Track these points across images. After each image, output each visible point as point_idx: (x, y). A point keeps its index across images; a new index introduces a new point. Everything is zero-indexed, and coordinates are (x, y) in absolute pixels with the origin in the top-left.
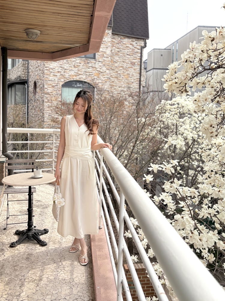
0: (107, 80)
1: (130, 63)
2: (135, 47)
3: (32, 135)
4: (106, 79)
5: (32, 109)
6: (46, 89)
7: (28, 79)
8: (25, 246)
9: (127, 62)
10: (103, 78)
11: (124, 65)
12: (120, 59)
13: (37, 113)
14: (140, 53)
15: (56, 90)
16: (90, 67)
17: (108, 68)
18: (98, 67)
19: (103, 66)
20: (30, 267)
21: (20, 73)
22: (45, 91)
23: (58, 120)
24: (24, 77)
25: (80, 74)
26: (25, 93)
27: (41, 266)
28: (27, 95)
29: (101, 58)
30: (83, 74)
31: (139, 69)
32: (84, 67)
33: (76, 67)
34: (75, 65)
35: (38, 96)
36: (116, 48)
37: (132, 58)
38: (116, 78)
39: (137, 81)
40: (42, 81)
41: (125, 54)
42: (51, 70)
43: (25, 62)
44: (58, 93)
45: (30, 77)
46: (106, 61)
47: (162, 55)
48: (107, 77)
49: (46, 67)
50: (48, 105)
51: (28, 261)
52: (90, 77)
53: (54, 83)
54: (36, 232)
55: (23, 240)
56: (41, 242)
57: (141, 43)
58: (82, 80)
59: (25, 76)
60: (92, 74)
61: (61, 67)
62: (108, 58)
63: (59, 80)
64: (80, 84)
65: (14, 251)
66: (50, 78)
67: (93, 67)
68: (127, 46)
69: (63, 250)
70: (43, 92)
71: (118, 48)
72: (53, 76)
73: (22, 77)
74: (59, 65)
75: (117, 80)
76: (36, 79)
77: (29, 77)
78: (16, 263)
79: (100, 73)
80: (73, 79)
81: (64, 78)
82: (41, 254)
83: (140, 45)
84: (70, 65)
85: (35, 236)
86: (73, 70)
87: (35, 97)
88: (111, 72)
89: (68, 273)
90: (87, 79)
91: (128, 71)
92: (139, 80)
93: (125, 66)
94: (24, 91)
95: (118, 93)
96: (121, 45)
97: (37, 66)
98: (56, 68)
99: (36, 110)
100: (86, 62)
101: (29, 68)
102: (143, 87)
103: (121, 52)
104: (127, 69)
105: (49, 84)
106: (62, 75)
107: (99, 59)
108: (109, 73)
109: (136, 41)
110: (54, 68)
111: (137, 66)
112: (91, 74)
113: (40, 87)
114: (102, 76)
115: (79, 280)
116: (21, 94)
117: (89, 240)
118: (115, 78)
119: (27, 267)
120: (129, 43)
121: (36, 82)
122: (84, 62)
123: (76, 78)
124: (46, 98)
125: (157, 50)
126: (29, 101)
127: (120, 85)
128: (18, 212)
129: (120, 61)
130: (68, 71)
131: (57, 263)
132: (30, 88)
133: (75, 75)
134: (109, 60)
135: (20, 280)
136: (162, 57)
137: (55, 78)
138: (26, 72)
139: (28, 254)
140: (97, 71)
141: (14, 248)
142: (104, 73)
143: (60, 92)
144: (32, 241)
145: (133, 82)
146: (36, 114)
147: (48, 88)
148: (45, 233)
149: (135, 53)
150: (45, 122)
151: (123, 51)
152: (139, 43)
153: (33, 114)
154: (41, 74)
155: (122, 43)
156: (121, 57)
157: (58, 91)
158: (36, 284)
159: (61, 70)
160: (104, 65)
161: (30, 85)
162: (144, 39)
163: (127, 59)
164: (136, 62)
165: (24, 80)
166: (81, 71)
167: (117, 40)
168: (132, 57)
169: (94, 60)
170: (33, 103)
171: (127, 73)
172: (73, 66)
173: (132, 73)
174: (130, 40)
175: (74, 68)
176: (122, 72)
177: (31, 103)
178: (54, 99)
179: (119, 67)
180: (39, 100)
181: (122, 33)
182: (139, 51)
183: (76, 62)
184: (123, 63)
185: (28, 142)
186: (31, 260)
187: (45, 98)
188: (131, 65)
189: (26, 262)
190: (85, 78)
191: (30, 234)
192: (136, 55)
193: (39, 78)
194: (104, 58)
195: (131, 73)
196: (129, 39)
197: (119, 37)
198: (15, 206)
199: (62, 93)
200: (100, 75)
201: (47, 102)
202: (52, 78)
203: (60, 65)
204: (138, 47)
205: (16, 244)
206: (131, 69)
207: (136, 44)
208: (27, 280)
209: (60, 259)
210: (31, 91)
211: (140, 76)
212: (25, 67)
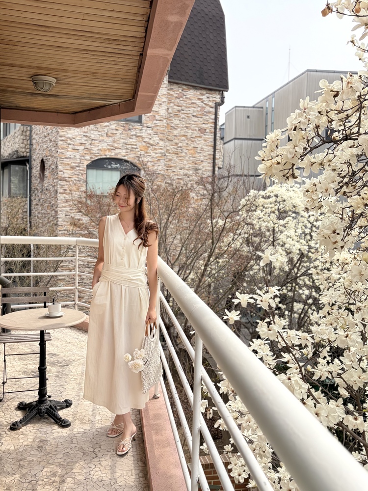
0: (161, 157)
1: (197, 129)
2: (205, 104)
3: (38, 247)
4: (160, 155)
5: (37, 205)
6: (61, 171)
7: (30, 156)
8: (34, 428)
9: (192, 128)
10: (154, 154)
11: (188, 133)
12: (181, 123)
13: (46, 211)
14: (214, 113)
15: (78, 173)
16: (133, 135)
17: (163, 138)
18: (146, 136)
19: (154, 134)
20: (46, 461)
21: (17, 146)
22: (59, 175)
23: (81, 222)
24: (23, 152)
25: (116, 148)
26: (26, 178)
27: (63, 460)
28: (28, 181)
29: (151, 122)
30: (122, 148)
31: (212, 140)
32: (124, 135)
33: (110, 136)
34: (109, 133)
35: (48, 183)
36: (175, 105)
37: (201, 121)
38: (176, 154)
39: (209, 158)
40: (55, 159)
41: (190, 115)
42: (69, 142)
43: (25, 128)
44: (81, 179)
45: (34, 153)
46: (158, 126)
47: (248, 117)
48: (161, 153)
49: (61, 136)
50: (65, 197)
51: (40, 451)
52: (133, 152)
53: (74, 163)
54: (52, 405)
55: (31, 418)
56: (61, 421)
57: (215, 98)
58: (119, 157)
59: (25, 151)
60: (137, 148)
61: (86, 136)
62: (163, 121)
63: (83, 158)
64: (116, 164)
65: (17, 436)
66: (68, 153)
67: (137, 136)
68: (193, 101)
69: (97, 433)
70: (57, 177)
71: (178, 106)
72: (73, 151)
73: (21, 152)
74: (82, 133)
75: (177, 157)
76: (44, 155)
77: (32, 152)
78: (22, 455)
79: (149, 146)
80: (106, 155)
81: (91, 153)
82: (61, 440)
83: (213, 101)
84: (99, 133)
85: (51, 411)
86: (105, 140)
87: (43, 185)
88: (167, 144)
89: (106, 471)
90: (128, 155)
91: (194, 143)
92: (212, 157)
93: (189, 135)
94: (24, 175)
95: (178, 179)
96: (183, 101)
97: (45, 134)
98: (78, 138)
99: (45, 206)
100: (127, 127)
101: (32, 138)
102: (219, 168)
103: (182, 112)
104: (193, 139)
105: (65, 164)
106: (87, 149)
107: (148, 122)
108: (163, 145)
109: (207, 93)
110: (73, 138)
111: (209, 135)
112: (135, 147)
113: (51, 169)
114: (153, 150)
115: (126, 480)
116: (19, 181)
117: (138, 416)
118: (174, 153)
119: (40, 462)
120: (197, 96)
121: (44, 160)
122: (123, 128)
123: (110, 153)
124: (60, 186)
125: (240, 108)
126: (32, 192)
127: (182, 166)
128: (21, 373)
129: (182, 126)
130: (98, 142)
131: (88, 454)
132: (34, 171)
133: (108, 149)
134: (163, 125)
135: (29, 482)
136: (249, 119)
137: (75, 154)
138: (28, 144)
139: (41, 441)
140: (145, 142)
141: (17, 431)
142: (155, 146)
143: (85, 176)
144: (46, 420)
145: (202, 161)
146: (44, 213)
147: (65, 171)
148: (67, 407)
149: (205, 114)
150: (60, 226)
151: (187, 111)
152: (212, 97)
153: (39, 213)
154: (52, 146)
155: (184, 97)
156: (184, 120)
157: (80, 174)
158: (56, 488)
159: (86, 140)
160: (156, 133)
161: (33, 165)
162: (219, 91)
163: (193, 123)
164: (208, 128)
165: (23, 157)
166: (118, 142)
167: (176, 92)
168: (201, 119)
169: (139, 124)
170: (39, 194)
171: (192, 145)
172: (105, 135)
173: (201, 146)
174: (198, 93)
175: (107, 138)
176: (185, 145)
177: (35, 195)
178: (75, 189)
179: (180, 136)
180: (49, 190)
181: (185, 81)
182: (213, 110)
183: (110, 127)
184: (187, 130)
185: (32, 259)
186: (46, 449)
187: (58, 186)
188: (200, 132)
189: (38, 453)
190: (125, 154)
191: (43, 408)
192: (207, 117)
193: (48, 155)
194: (155, 122)
195: (199, 146)
196: (196, 91)
197: (179, 87)
198: (15, 364)
199: (86, 178)
200: (149, 149)
201: (63, 193)
202: (71, 153)
203: (84, 132)
204: (211, 104)
205: (20, 425)
206: (199, 139)
207: (208, 99)
208: (40, 482)
209: (92, 447)
210: (35, 175)
211: (215, 152)
212: (26, 136)
